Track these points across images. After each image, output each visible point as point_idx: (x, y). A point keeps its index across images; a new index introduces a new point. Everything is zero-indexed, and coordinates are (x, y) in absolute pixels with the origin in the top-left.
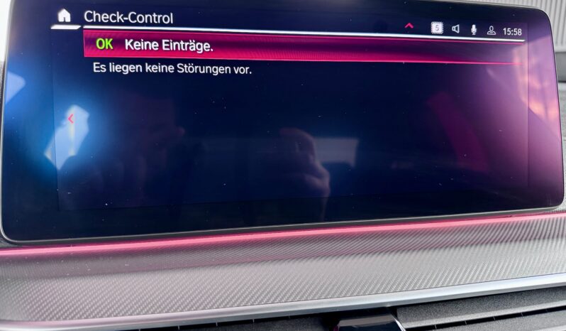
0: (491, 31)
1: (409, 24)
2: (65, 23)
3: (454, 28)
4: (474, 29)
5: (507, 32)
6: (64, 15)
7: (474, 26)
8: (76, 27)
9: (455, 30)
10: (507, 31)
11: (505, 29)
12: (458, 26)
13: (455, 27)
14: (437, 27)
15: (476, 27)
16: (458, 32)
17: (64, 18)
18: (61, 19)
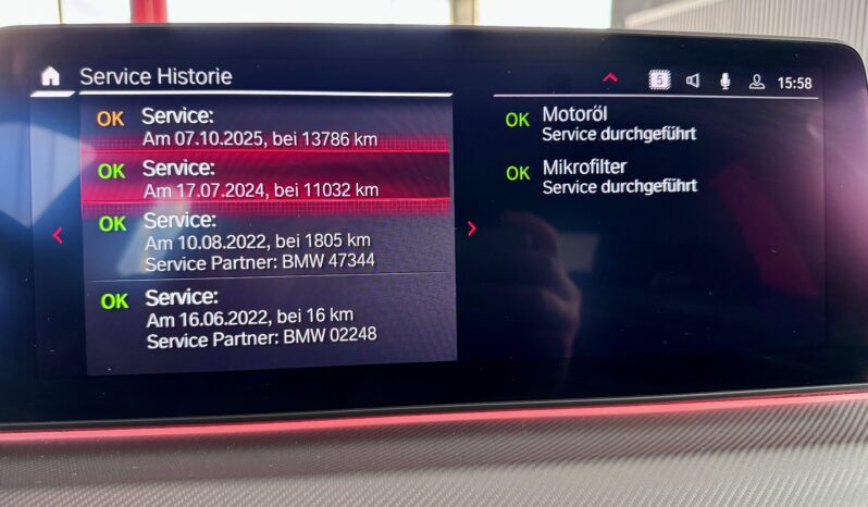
0: (757, 83)
1: (610, 75)
2: (51, 88)
3: (689, 80)
4: (725, 81)
5: (785, 84)
6: (51, 75)
7: (725, 76)
8: (68, 94)
9: (691, 83)
10: (786, 82)
11: (781, 79)
12: (697, 75)
13: (691, 78)
14: (660, 79)
15: (730, 77)
16: (697, 86)
17: (51, 80)
18: (46, 82)
